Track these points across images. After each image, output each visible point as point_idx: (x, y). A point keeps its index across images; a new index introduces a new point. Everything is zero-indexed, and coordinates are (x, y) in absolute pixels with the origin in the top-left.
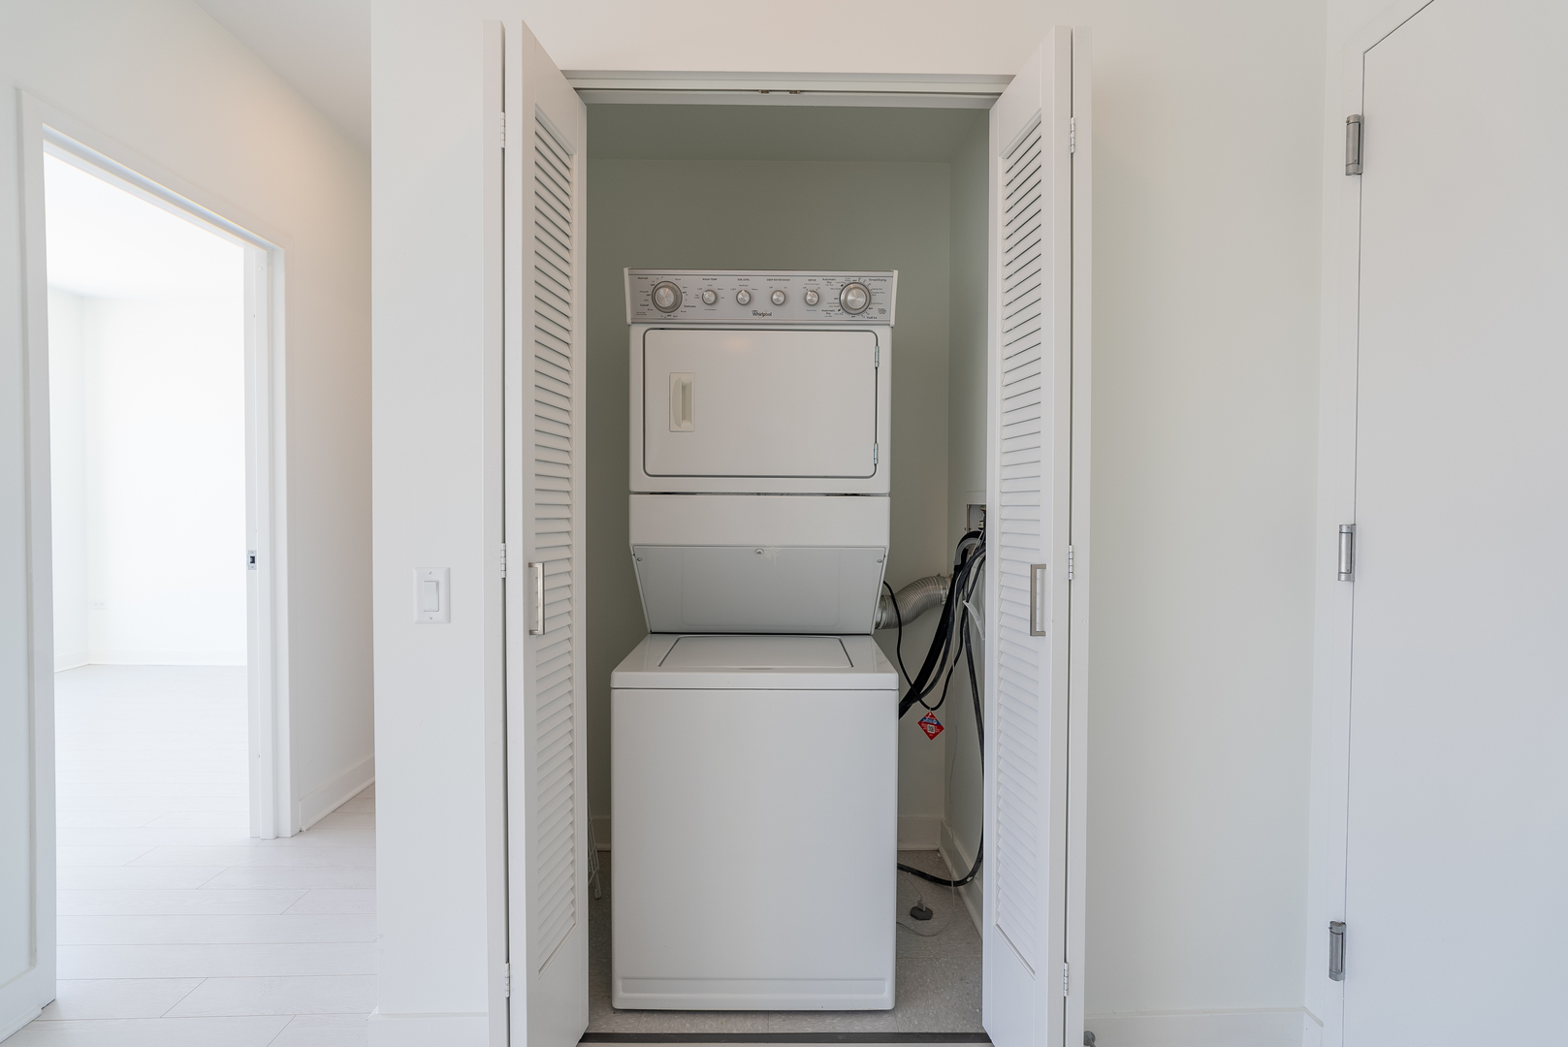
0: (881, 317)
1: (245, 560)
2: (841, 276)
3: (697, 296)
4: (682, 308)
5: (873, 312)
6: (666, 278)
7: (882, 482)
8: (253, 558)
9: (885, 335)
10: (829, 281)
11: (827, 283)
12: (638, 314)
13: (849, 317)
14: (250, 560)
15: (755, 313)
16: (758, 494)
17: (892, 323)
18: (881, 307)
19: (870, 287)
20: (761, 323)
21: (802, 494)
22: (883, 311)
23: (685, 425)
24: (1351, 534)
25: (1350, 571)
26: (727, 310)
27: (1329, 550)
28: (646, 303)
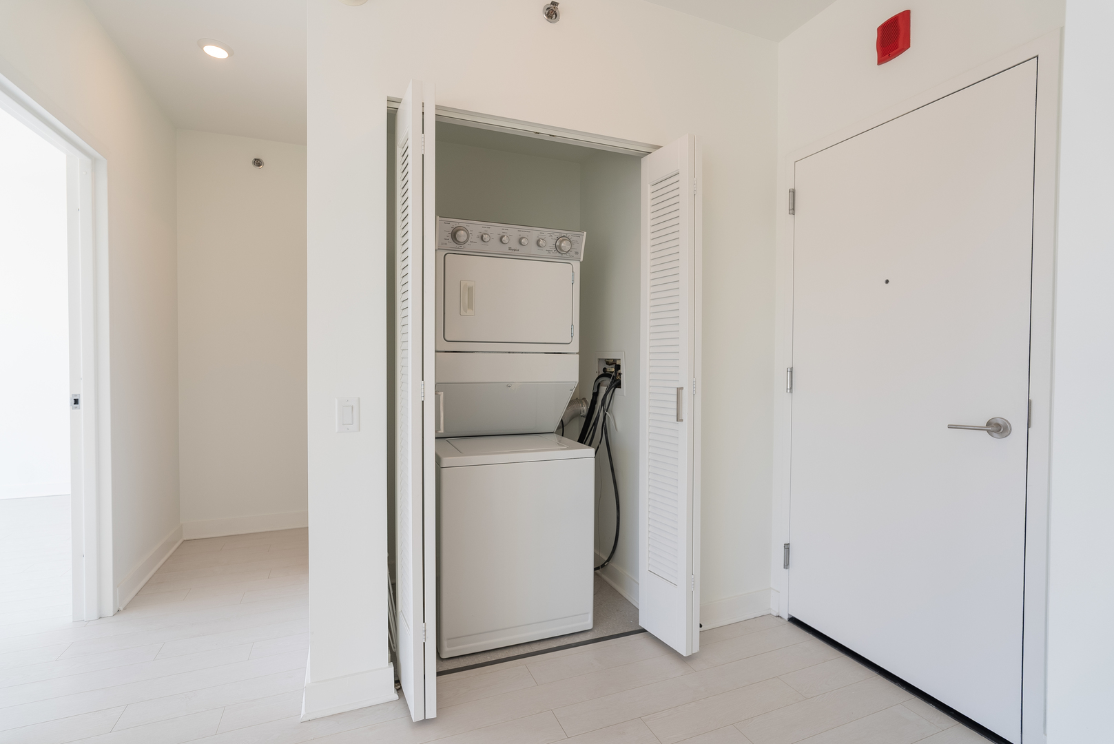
0: (575, 256)
1: (68, 402)
2: (557, 233)
3: (478, 237)
4: (468, 242)
5: (572, 253)
6: (460, 225)
7: (575, 347)
8: (76, 402)
9: (577, 265)
10: (551, 235)
11: (549, 237)
12: (442, 244)
13: (560, 255)
14: (73, 402)
15: (510, 249)
16: (509, 353)
17: (582, 260)
18: (576, 251)
19: (571, 240)
20: (512, 255)
21: (533, 353)
22: (577, 253)
23: (469, 312)
24: (791, 372)
25: (791, 388)
26: (494, 245)
27: (781, 379)
28: (448, 238)
